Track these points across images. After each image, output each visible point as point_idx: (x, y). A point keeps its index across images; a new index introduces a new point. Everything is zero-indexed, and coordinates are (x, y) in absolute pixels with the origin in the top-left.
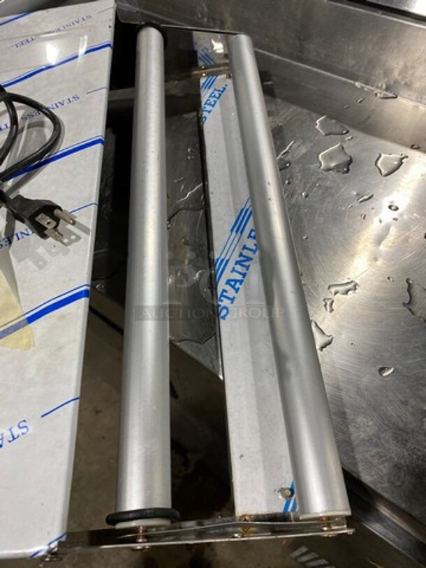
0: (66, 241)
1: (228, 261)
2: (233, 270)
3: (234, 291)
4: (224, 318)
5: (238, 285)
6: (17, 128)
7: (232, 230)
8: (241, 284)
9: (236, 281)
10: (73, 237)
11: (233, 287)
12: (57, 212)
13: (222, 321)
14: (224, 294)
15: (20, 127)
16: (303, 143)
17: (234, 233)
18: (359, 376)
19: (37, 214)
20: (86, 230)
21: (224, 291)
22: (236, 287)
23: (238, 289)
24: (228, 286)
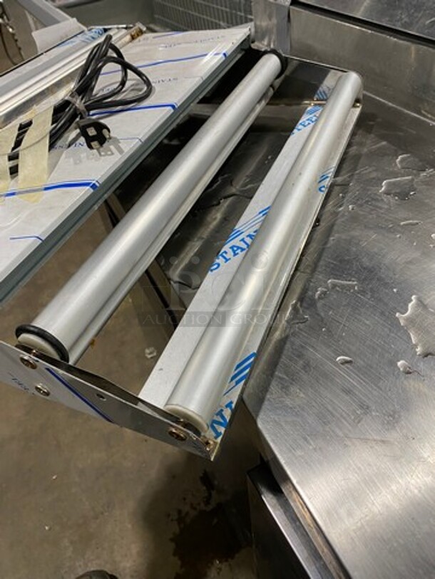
0: (103, 153)
1: (243, 232)
2: (243, 240)
3: (232, 254)
4: (212, 271)
5: (239, 251)
6: (121, 89)
7: (260, 213)
8: (241, 251)
9: (238, 248)
10: (109, 153)
11: (234, 252)
12: (105, 131)
13: (210, 272)
14: (224, 254)
15: (124, 89)
16: (376, 171)
17: (261, 215)
18: (302, 347)
19: (89, 126)
20: (121, 151)
21: (226, 252)
22: (236, 252)
23: (238, 254)
24: (231, 250)
